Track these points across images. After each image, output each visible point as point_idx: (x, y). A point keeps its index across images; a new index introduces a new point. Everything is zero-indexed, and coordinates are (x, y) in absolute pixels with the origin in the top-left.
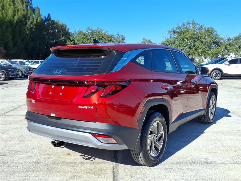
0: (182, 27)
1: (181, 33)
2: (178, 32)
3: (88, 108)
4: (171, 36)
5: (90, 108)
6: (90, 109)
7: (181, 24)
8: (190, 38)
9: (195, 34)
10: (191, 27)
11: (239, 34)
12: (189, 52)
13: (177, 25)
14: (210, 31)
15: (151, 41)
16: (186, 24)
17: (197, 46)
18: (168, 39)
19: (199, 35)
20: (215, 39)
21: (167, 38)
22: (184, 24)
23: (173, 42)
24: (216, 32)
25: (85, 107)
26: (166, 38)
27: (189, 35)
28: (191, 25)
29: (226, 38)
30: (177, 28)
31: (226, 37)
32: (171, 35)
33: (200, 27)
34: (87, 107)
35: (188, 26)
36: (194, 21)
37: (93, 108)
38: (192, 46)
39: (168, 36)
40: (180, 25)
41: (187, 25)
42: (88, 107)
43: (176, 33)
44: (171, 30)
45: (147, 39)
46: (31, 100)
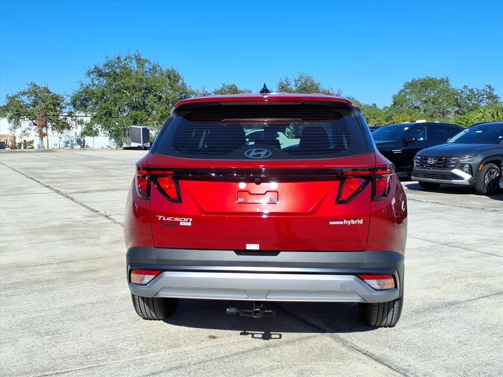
0: (117, 65)
1: (115, 76)
2: (107, 73)
3: (352, 223)
4: (93, 82)
5: (357, 222)
6: (357, 225)
7: (112, 57)
8: (134, 87)
9: (144, 81)
10: (134, 65)
11: (222, 86)
12: (136, 118)
13: (106, 60)
14: (173, 77)
15: (50, 91)
16: (122, 59)
17: (150, 106)
18: (88, 87)
19: (153, 84)
20: (182, 94)
21: (85, 86)
22: (119, 58)
23: (100, 95)
24: (182, 80)
25: (345, 221)
26: (82, 85)
27: (133, 82)
28: (134, 61)
29: (201, 93)
30: (106, 65)
31: (200, 90)
32: (95, 80)
33: (151, 67)
34: (349, 223)
35: (128, 63)
36: (138, 54)
37: (362, 223)
38: (140, 105)
39: (87, 81)
40: (112, 60)
41: (126, 61)
42: (352, 221)
43: (105, 76)
44: (92, 68)
45: (41, 84)
46: (177, 219)
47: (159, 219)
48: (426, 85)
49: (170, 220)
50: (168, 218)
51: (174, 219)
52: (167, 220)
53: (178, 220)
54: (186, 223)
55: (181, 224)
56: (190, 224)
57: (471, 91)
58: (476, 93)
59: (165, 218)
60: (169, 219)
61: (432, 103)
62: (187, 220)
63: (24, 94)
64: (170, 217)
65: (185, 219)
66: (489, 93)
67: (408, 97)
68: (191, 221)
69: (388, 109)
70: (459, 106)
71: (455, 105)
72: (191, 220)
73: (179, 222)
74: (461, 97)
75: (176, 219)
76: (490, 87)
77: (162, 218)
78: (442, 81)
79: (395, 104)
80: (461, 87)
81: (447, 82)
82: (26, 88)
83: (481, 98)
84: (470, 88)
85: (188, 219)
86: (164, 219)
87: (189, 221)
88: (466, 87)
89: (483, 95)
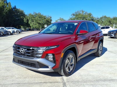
0: (77, 13)
1: (77, 15)
10: (81, 12)
14: (90, 15)
16: (79, 11)
18: (71, 18)
19: (85, 16)
20: (92, 18)
24: (92, 15)
27: (81, 16)
29: (97, 18)
30: (75, 13)
32: (73, 16)
36: (82, 10)
44: (72, 14)
45: (62, 18)
63: (58, 20)
82: (59, 19)
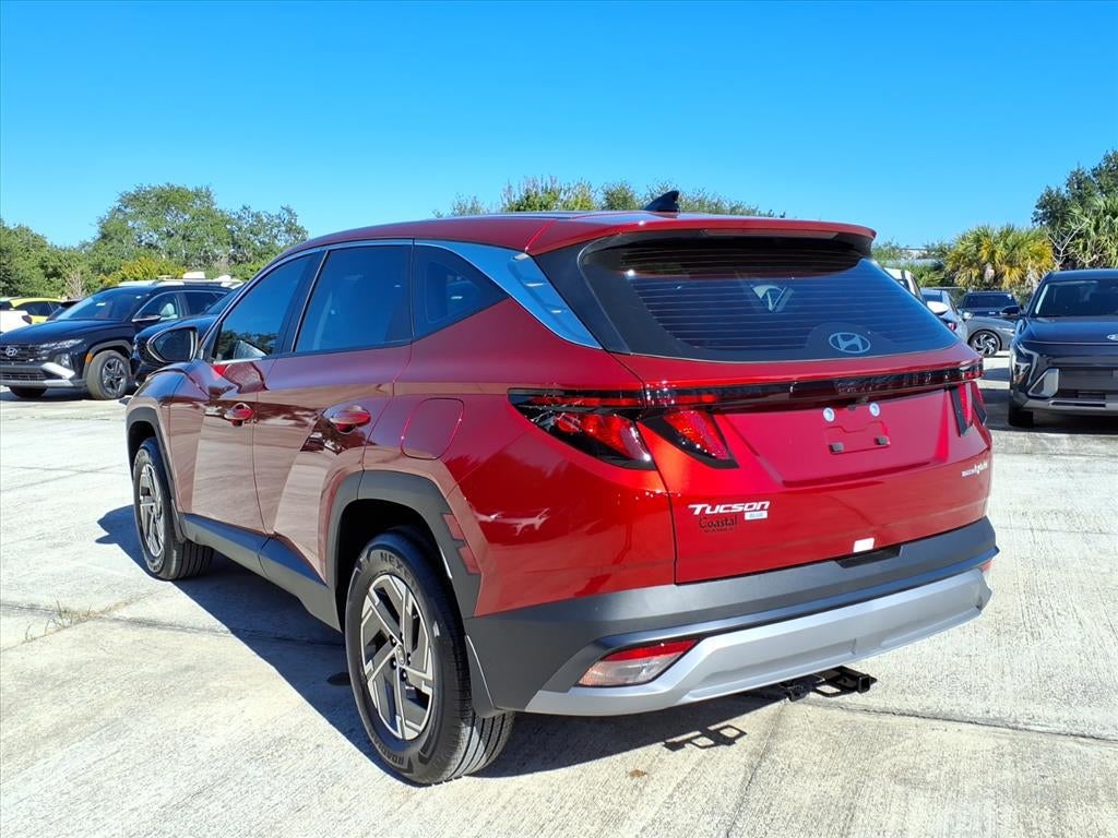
25: (975, 467)
46: (737, 508)
47: (697, 512)
48: (167, 199)
49: (722, 511)
50: (718, 507)
51: (730, 508)
52: (715, 512)
53: (740, 509)
54: (756, 512)
55: (748, 517)
56: (764, 515)
57: (257, 216)
58: (265, 220)
59: (712, 509)
60: (720, 509)
61: (184, 238)
62: (758, 508)
64: (721, 504)
65: (755, 504)
66: (290, 222)
67: (130, 223)
68: (766, 507)
69: (91, 249)
70: (235, 244)
71: (228, 244)
72: (767, 504)
73: (743, 513)
74: (240, 229)
75: (735, 506)
76: (289, 211)
77: (704, 509)
78: (197, 195)
79: (104, 236)
80: (237, 208)
81: (208, 197)
83: (275, 231)
84: (254, 210)
85: (760, 504)
86: (708, 511)
87: (762, 508)
88: (245, 208)
89: (278, 226)
